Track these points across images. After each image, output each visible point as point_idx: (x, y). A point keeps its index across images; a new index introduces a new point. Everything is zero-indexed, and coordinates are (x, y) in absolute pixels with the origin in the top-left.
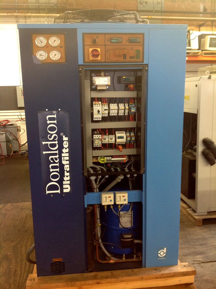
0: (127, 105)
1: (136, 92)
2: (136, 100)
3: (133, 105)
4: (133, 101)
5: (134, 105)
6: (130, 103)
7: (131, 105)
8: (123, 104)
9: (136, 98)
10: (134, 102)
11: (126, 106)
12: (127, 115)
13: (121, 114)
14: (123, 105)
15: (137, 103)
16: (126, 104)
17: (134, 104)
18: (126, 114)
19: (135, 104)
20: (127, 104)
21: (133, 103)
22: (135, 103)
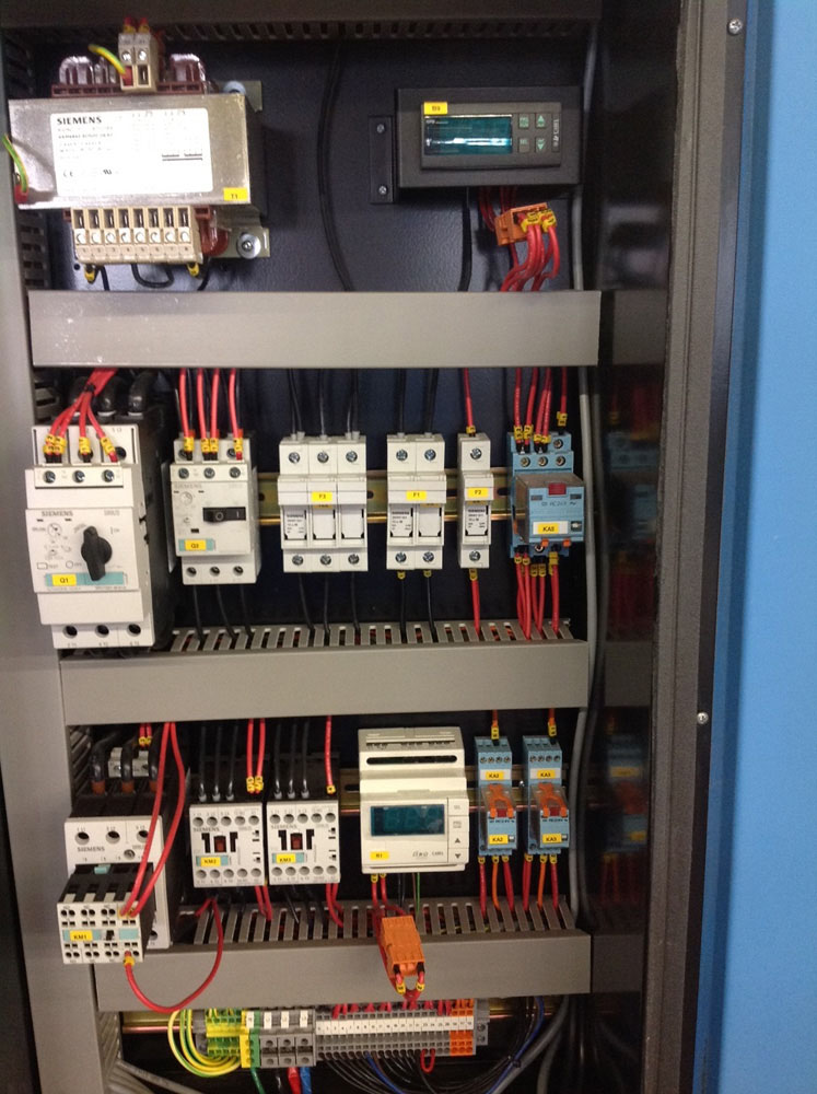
0: (476, 455)
1: (596, 296)
2: (584, 399)
3: (552, 457)
4: (555, 408)
5: (559, 452)
6: (520, 433)
7: (534, 457)
8: (440, 447)
9: (589, 369)
10: (562, 417)
11: (467, 463)
12: (484, 562)
13: (415, 561)
14: (431, 455)
15: (605, 428)
16: (467, 446)
17: (567, 438)
18: (475, 557)
19: (577, 446)
20: (485, 446)
21: (553, 426)
22: (574, 427)
